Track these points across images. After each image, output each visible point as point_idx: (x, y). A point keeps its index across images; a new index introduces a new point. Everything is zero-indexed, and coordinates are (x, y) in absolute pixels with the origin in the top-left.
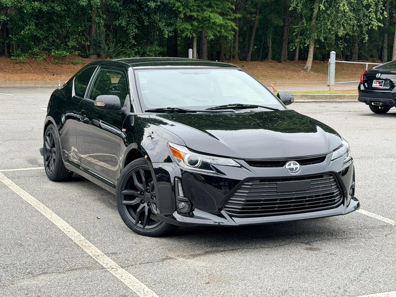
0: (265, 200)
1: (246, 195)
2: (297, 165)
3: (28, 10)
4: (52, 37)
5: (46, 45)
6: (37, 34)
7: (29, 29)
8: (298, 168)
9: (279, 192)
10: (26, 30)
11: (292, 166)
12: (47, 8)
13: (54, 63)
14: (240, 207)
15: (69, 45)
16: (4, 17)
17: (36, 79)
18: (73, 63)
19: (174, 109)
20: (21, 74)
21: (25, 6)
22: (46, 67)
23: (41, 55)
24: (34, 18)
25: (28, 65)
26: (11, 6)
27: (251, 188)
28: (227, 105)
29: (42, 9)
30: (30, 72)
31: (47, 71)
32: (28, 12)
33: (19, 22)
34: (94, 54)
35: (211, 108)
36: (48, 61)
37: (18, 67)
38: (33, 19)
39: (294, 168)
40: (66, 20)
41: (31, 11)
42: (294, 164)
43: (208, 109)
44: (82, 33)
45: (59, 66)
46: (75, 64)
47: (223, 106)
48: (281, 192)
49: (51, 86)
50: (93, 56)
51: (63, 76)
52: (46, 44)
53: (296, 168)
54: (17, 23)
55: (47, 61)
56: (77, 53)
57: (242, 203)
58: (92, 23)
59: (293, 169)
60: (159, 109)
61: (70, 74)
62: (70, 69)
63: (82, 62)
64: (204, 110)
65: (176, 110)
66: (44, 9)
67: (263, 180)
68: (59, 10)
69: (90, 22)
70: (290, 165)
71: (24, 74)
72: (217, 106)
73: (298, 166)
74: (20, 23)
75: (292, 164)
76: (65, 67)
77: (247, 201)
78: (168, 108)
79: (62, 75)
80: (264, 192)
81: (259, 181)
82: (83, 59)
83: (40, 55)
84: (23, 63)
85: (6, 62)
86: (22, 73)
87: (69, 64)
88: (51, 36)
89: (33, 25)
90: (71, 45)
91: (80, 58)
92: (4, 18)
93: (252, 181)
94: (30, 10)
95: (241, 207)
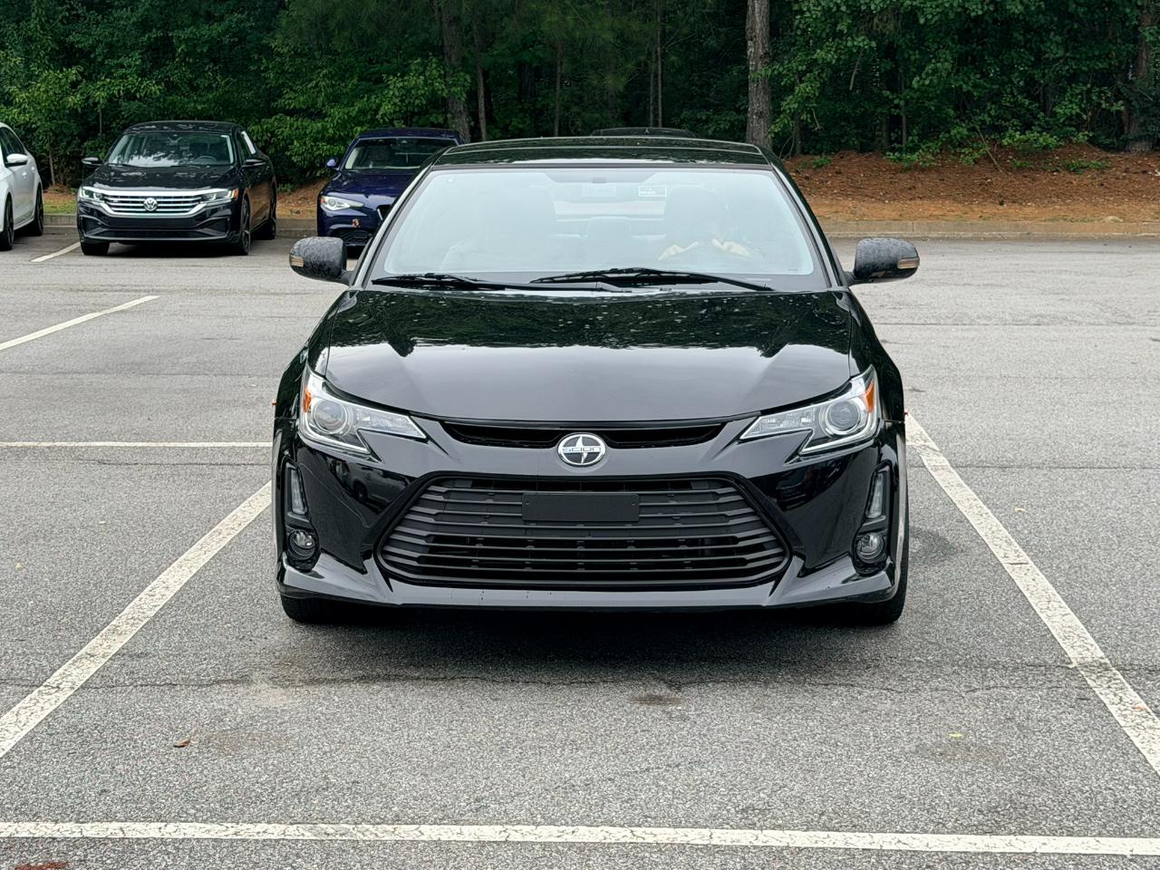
0: (486, 541)
1: (432, 520)
2: (598, 444)
3: (930, 17)
4: (1012, 93)
5: (990, 116)
6: (961, 86)
7: (935, 71)
8: (598, 453)
9: (532, 522)
10: (927, 74)
11: (579, 447)
12: (982, 9)
13: (1011, 170)
14: (416, 555)
15: (1057, 113)
16: (864, 40)
17: (944, 215)
18: (1067, 168)
19: (443, 277)
20: (908, 202)
21: (922, 6)
22: (986, 179)
23: (975, 145)
24: (952, 39)
25: (935, 176)
26: (882, 9)
27: (446, 503)
28: (603, 272)
29: (968, 12)
30: (932, 195)
31: (986, 192)
32: (928, 24)
33: (911, 52)
34: (1139, 139)
35: (552, 278)
36: (996, 163)
37: (905, 180)
38: (950, 43)
39: (585, 455)
40: (1051, 40)
41: (936, 18)
42: (586, 442)
43: (541, 281)
44: (1103, 79)
45: (1025, 177)
46: (1074, 171)
47: (589, 274)
48: (537, 522)
49: (970, 235)
50: (1138, 145)
51: (1029, 206)
52: (993, 112)
53: (592, 455)
54: (907, 56)
55: (993, 162)
56: (1082, 137)
57: (423, 542)
58: (1140, 46)
59: (580, 455)
60: (405, 277)
61: (1055, 199)
62: (1057, 184)
63: (1099, 163)
64: (526, 283)
65: (450, 280)
66: (974, 11)
67: (482, 481)
68: (1016, 11)
69: (1135, 41)
70: (573, 443)
71: (919, 202)
72: (571, 273)
73: (602, 448)
74: (915, 54)
75: (580, 441)
76: (1043, 179)
77: (438, 539)
78: (427, 276)
79: (1029, 204)
80: (485, 518)
81: (471, 483)
82: (1104, 155)
83: (972, 148)
84: (923, 170)
85: (875, 169)
86: (911, 199)
87: (1057, 171)
88: (1009, 90)
89: (946, 61)
90: (1065, 114)
91: (1098, 152)
92: (861, 45)
93: (451, 482)
94: (933, 16)
95: (419, 555)
